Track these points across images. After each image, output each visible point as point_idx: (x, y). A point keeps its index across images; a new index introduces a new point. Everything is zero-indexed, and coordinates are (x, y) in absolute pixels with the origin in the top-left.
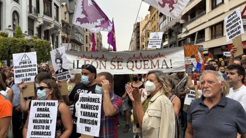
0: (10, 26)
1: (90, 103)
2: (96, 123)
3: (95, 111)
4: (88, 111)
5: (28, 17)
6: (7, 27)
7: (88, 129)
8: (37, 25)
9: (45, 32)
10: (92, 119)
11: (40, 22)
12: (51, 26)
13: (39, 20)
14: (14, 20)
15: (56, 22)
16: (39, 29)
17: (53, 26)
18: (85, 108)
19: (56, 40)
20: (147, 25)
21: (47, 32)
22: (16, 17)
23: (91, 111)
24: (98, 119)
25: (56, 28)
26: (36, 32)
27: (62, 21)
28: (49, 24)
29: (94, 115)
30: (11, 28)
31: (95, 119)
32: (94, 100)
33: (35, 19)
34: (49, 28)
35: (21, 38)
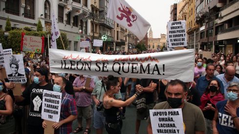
0: (42, 15)
1: (52, 99)
2: (57, 113)
3: (56, 105)
4: (51, 104)
5: (59, 5)
6: (39, 16)
7: (51, 117)
8: (66, 11)
9: (74, 18)
10: (54, 110)
11: (69, 9)
12: (79, 12)
13: (68, 7)
14: (45, 8)
15: (84, 7)
16: (69, 15)
17: (81, 12)
18: (48, 101)
19: (85, 25)
20: (184, 7)
21: (76, 18)
22: (48, 6)
23: (53, 104)
24: (59, 110)
25: (84, 14)
26: (65, 18)
27: (92, 5)
28: (77, 10)
29: (56, 107)
30: (43, 17)
31: (56, 110)
32: (55, 96)
33: (65, 6)
34: (77, 14)
35: (40, 32)
